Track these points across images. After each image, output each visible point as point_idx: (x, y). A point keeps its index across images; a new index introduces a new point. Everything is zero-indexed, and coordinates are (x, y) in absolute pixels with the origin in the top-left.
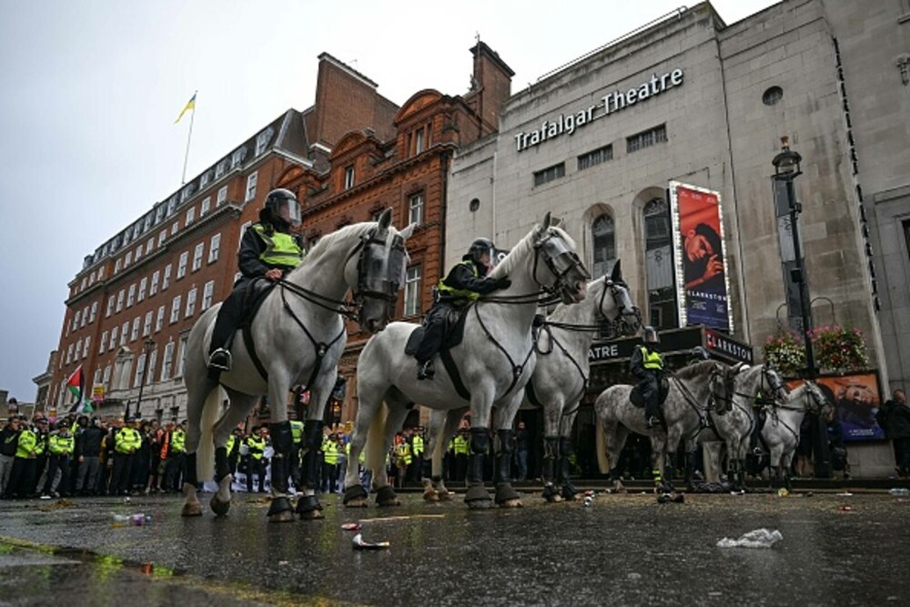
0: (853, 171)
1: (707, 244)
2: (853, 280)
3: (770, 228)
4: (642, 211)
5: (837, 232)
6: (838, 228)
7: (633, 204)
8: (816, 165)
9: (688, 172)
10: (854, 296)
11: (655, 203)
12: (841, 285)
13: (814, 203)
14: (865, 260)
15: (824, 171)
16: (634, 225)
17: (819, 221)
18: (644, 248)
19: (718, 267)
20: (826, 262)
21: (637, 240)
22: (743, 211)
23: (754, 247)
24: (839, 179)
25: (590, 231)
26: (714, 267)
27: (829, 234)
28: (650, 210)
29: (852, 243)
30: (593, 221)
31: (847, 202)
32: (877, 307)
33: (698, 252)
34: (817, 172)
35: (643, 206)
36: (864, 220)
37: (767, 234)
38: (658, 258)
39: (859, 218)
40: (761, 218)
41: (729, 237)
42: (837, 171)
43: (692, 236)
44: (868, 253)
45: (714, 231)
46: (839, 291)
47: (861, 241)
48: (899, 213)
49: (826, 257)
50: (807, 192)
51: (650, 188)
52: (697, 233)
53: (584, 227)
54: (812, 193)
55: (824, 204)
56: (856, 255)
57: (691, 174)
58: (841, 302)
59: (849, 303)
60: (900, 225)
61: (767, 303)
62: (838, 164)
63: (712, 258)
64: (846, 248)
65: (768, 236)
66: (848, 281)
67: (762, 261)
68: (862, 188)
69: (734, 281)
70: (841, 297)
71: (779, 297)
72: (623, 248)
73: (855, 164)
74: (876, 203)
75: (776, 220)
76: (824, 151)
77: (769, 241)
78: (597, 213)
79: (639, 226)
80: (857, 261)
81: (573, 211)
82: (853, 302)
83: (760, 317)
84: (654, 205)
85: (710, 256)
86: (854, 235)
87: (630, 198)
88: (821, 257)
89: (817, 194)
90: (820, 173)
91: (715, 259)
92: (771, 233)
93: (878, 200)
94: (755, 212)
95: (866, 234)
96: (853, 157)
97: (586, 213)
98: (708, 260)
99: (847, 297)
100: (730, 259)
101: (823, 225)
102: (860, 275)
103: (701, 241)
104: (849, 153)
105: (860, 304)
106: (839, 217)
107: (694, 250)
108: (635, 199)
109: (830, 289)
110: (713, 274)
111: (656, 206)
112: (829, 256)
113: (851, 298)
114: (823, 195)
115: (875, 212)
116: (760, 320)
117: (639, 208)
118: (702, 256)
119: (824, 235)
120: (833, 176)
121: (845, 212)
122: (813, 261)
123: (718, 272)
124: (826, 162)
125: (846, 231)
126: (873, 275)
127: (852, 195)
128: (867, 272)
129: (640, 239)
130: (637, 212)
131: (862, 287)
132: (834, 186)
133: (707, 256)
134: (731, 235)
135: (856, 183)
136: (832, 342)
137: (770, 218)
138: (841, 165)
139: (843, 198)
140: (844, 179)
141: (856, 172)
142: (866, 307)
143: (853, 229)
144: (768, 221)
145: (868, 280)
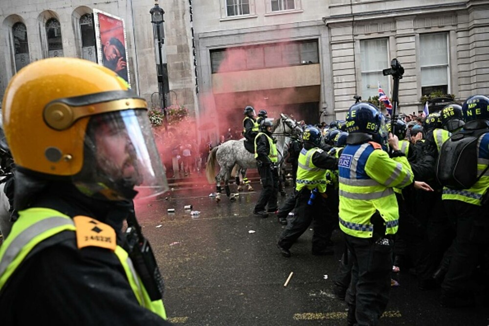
0: (190, 20)
1: (117, 51)
2: (188, 78)
3: (151, 44)
4: (78, 21)
5: (182, 52)
6: (182, 49)
7: (72, 15)
8: (173, 13)
9: (106, 2)
10: (188, 86)
11: (87, 17)
12: (182, 80)
13: (172, 35)
14: (193, 67)
15: (177, 17)
16: (74, 29)
17: (174, 44)
18: (81, 45)
19: (123, 64)
20: (176, 67)
21: (76, 39)
22: (137, 32)
23: (143, 54)
24: (184, 23)
25: (44, 28)
26: (121, 64)
27: (178, 52)
28: (84, 21)
29: (188, 59)
30: (45, 21)
31: (187, 36)
32: (197, 92)
33: (112, 55)
34: (174, 17)
35: (79, 17)
36: (194, 47)
37: (149, 47)
38: (90, 53)
39: (192, 45)
40: (146, 37)
41: (130, 46)
42: (183, 18)
43: (109, 45)
44: (195, 64)
45: (121, 43)
46: (182, 83)
47: (192, 58)
48: (209, 45)
49: (176, 64)
50: (169, 27)
51: (83, 6)
52: (111, 44)
53: (39, 25)
54: (171, 28)
55: (177, 36)
56: (189, 65)
57: (108, 3)
58: (182, 88)
59: (185, 89)
60: (208, 51)
61: (149, 86)
62: (184, 14)
63: (120, 59)
64: (186, 61)
65: (150, 49)
66: (186, 78)
67: (146, 62)
68: (193, 29)
69: (132, 72)
70: (182, 86)
71: (155, 83)
72: (67, 43)
73: (191, 16)
74: (200, 38)
75: (154, 40)
76: (177, 5)
77: (150, 52)
78: (48, 17)
79: (77, 31)
80: (190, 69)
81: (29, 12)
82: (187, 89)
83: (146, 93)
84: (86, 18)
85: (119, 58)
86: (189, 54)
87: (70, 11)
88: (174, 64)
89: (174, 29)
90: (175, 18)
91: (122, 60)
92: (151, 47)
93: (200, 36)
94: (143, 33)
95: (194, 54)
96: (191, 12)
97: (40, 15)
98: (118, 60)
99: (185, 86)
100: (130, 60)
101: (176, 47)
102: (190, 75)
103: (114, 49)
104: (189, 9)
105: (190, 90)
106: (183, 44)
107: (109, 54)
108: (73, 12)
109: (178, 81)
110: (120, 68)
111: (87, 19)
112: (178, 64)
113: (186, 87)
114: (177, 30)
115: (199, 43)
116: (146, 94)
117: (77, 18)
118: (114, 58)
119: (176, 52)
120: (181, 20)
121: (186, 42)
122: (171, 66)
123: (123, 68)
124: (178, 13)
125: (186, 52)
126: (196, 75)
127: (189, 33)
128: (193, 73)
129: (78, 39)
130: (75, 20)
131: (191, 81)
132: (181, 26)
133: (117, 58)
134: (131, 46)
135: (192, 27)
136: (176, 114)
137: (151, 38)
138: (185, 15)
139: (185, 34)
140: (186, 23)
141: (192, 21)
142: (193, 92)
143: (189, 51)
144: (150, 40)
145: (194, 78)
